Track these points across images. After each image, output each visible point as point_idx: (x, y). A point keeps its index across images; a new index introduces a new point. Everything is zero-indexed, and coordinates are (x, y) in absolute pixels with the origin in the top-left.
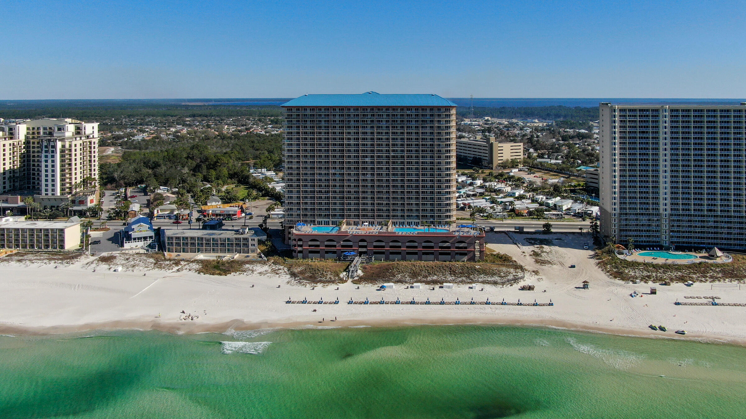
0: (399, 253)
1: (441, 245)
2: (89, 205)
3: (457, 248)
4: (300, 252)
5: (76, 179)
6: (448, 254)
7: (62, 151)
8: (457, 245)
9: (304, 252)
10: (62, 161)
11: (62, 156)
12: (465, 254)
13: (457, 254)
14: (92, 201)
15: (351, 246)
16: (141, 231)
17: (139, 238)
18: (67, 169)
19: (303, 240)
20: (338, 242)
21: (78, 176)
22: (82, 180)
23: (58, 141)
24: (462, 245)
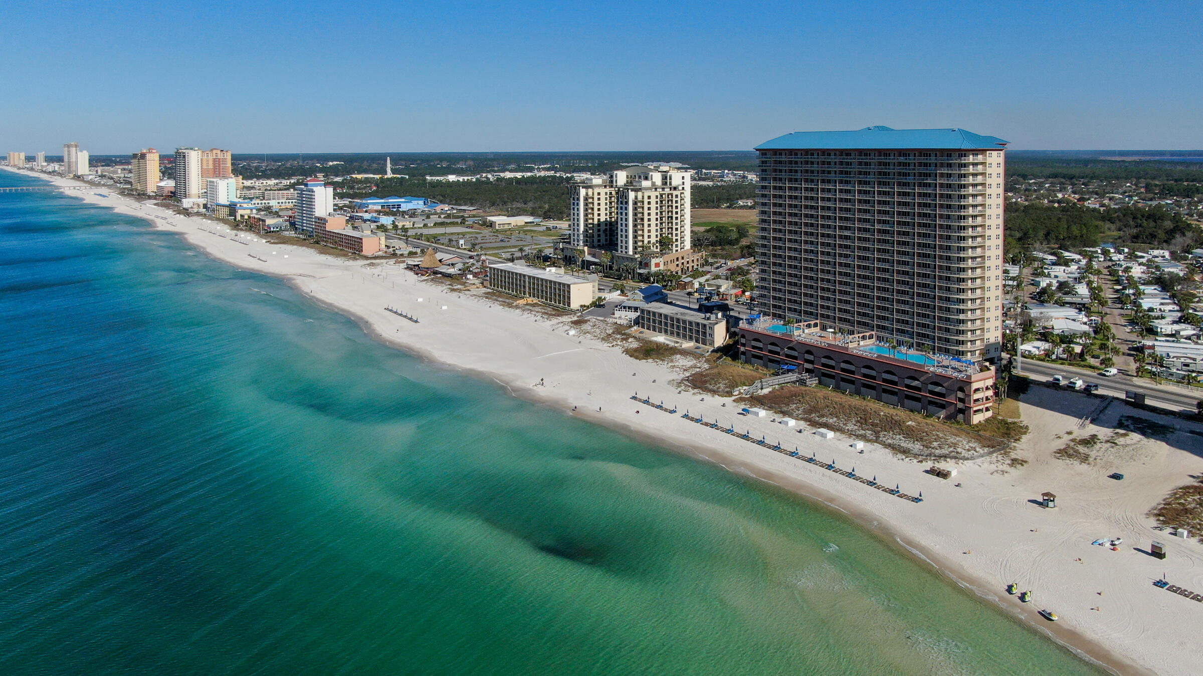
0: (852, 382)
1: (907, 381)
2: (653, 269)
3: (931, 392)
4: (743, 353)
5: (649, 237)
6: (917, 400)
7: (635, 203)
8: (931, 387)
9: (747, 354)
10: (635, 214)
11: (635, 209)
12: (943, 407)
13: (931, 403)
14: (657, 265)
15: (795, 358)
16: (635, 300)
17: (629, 308)
18: (640, 224)
19: (747, 338)
20: (782, 349)
21: (653, 234)
22: (658, 239)
23: (630, 191)
24: (938, 389)
